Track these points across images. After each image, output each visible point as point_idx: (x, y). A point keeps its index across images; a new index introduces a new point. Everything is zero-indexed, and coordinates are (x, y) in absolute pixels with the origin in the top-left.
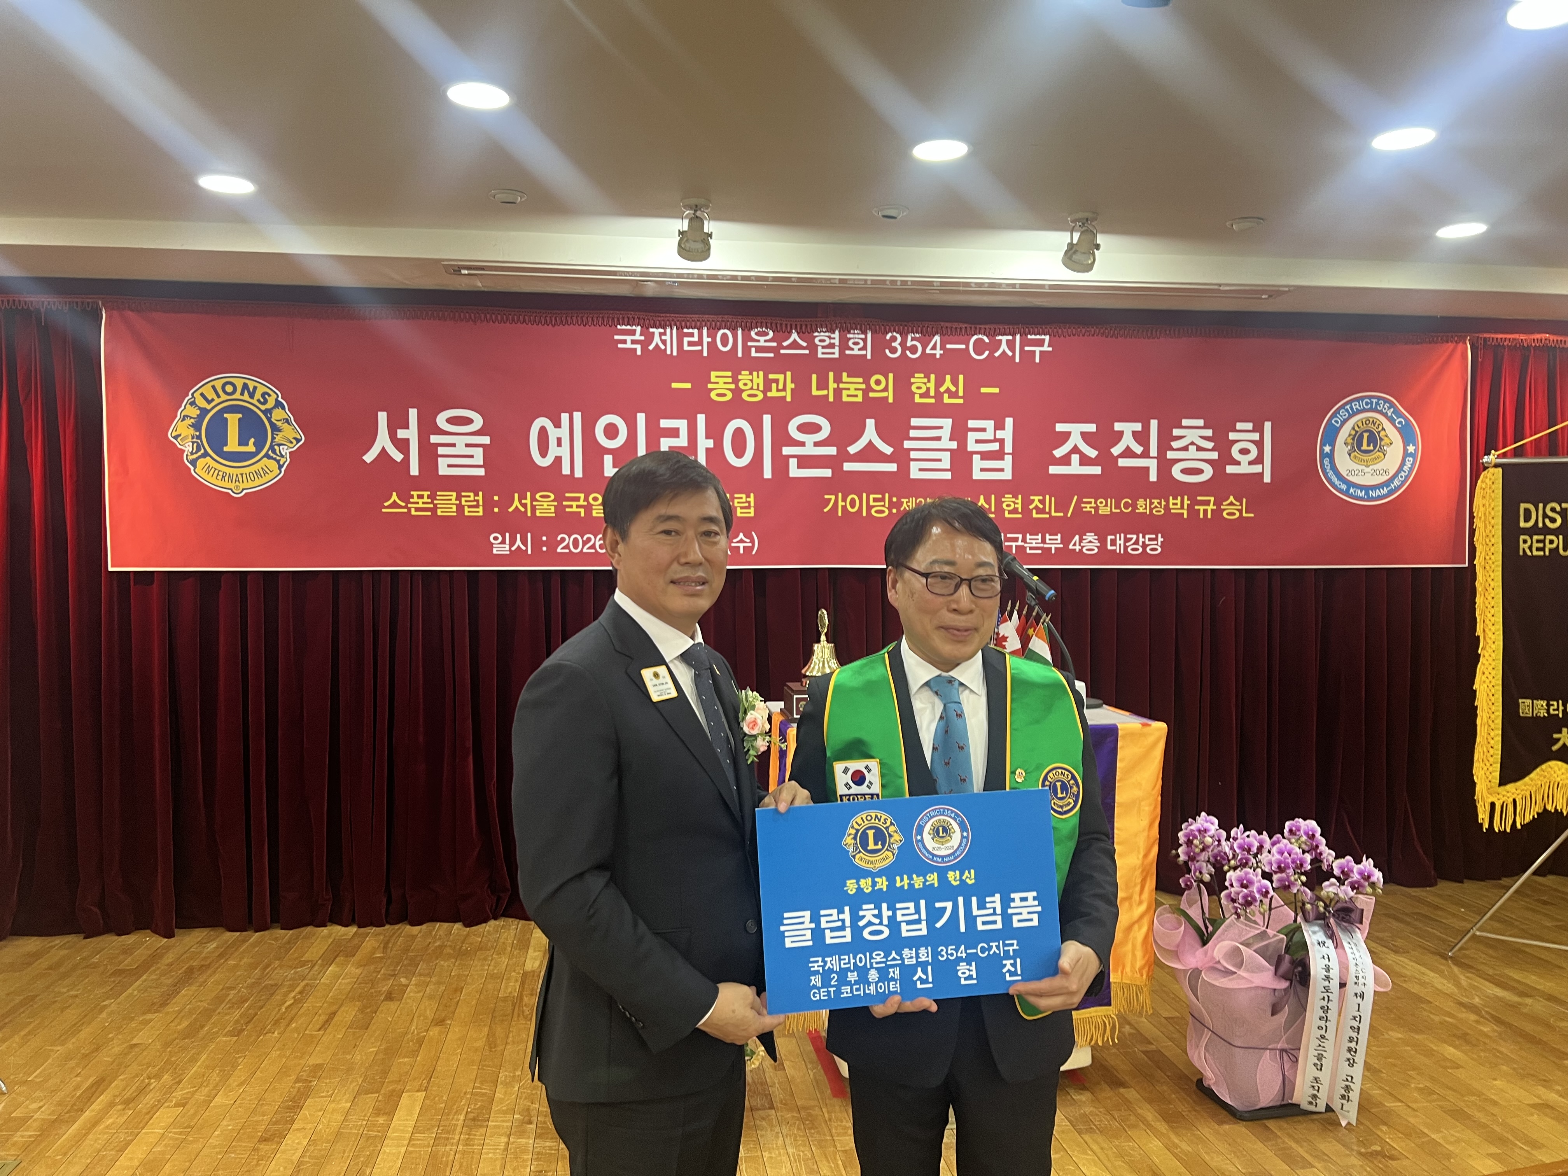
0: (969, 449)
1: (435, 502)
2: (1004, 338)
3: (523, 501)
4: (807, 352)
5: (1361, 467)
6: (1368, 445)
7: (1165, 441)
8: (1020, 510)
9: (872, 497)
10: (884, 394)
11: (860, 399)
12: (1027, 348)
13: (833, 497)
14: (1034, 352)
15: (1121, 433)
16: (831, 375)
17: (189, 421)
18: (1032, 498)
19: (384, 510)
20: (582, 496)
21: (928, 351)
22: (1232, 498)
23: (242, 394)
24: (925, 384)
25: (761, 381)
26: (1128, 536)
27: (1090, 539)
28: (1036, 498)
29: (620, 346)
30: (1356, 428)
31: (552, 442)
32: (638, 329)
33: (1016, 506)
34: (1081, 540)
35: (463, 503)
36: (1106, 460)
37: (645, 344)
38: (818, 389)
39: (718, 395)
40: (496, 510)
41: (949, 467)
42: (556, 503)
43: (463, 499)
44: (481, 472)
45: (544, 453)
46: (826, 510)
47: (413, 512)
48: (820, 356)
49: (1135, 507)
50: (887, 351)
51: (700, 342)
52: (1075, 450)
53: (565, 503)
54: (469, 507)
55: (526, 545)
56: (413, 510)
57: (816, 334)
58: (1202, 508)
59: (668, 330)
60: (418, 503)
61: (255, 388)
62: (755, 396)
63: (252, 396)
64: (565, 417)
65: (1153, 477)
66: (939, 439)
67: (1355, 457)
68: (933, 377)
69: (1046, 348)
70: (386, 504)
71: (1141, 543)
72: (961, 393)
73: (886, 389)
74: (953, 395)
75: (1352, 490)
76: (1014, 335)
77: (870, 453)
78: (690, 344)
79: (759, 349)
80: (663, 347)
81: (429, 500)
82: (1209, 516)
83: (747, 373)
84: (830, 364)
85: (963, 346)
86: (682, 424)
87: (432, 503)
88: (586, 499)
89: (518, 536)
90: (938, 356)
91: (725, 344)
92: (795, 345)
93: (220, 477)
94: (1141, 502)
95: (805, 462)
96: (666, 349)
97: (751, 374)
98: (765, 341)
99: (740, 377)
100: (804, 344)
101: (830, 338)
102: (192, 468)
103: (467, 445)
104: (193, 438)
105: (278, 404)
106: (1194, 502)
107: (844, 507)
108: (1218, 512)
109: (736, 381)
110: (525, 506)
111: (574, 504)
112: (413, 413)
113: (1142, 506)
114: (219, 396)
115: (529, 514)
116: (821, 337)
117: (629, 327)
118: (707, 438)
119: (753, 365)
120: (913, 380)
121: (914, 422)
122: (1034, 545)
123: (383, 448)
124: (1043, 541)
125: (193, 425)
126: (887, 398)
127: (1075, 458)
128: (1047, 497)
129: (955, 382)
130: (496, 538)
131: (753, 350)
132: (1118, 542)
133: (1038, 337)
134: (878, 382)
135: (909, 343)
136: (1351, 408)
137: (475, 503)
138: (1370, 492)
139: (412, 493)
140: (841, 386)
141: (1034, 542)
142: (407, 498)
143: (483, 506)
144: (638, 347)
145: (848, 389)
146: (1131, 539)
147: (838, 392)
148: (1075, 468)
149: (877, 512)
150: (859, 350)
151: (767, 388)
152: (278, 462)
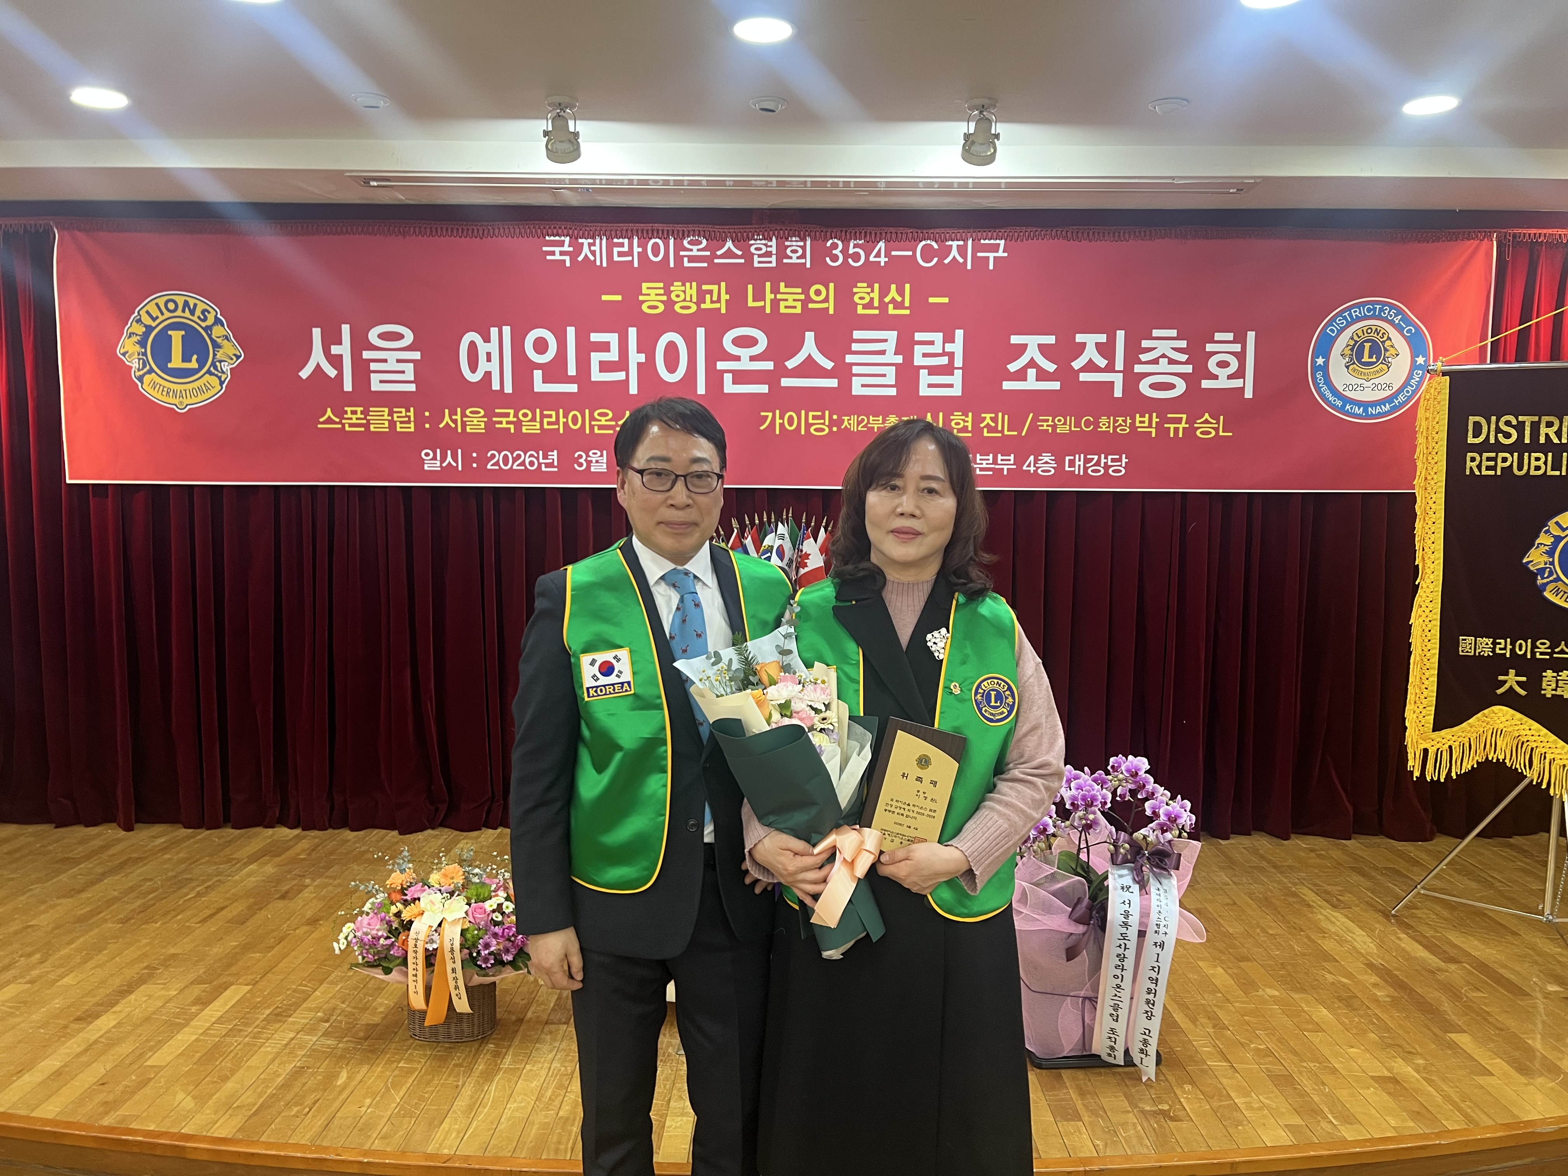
0: (915, 364)
1: (368, 418)
2: (955, 244)
3: (454, 417)
4: (742, 261)
5: (1360, 382)
6: (1370, 357)
7: (1133, 353)
8: (970, 429)
9: (811, 414)
10: (825, 305)
11: (798, 310)
12: (979, 254)
13: (770, 414)
14: (988, 258)
15: (1083, 345)
16: (768, 284)
17: (135, 339)
18: (983, 415)
19: (319, 426)
20: (512, 412)
21: (872, 259)
22: (1207, 416)
23: (183, 311)
24: (868, 293)
25: (694, 292)
26: (1089, 457)
27: (1046, 459)
28: (988, 416)
29: (549, 257)
30: (1356, 338)
31: (482, 357)
32: (567, 239)
33: (966, 424)
34: (1036, 461)
35: (395, 419)
36: (1065, 374)
37: (574, 255)
38: (754, 300)
39: (650, 307)
40: (427, 426)
41: (894, 383)
42: (486, 419)
43: (395, 415)
44: (412, 388)
45: (473, 366)
46: (762, 428)
47: (347, 428)
48: (756, 265)
49: (1097, 424)
50: (828, 259)
51: (630, 253)
52: (1032, 363)
53: (494, 419)
54: (401, 422)
55: (456, 461)
56: (347, 426)
57: (752, 242)
58: (1172, 426)
59: (598, 241)
60: (351, 419)
61: (195, 305)
62: (689, 308)
63: (192, 312)
64: (494, 331)
65: (1118, 393)
66: (883, 352)
67: (1354, 370)
68: (876, 286)
69: (1001, 254)
70: (321, 420)
71: (1102, 465)
72: (907, 304)
73: (826, 300)
74: (899, 305)
75: (1348, 407)
76: (965, 240)
77: (809, 368)
78: (620, 254)
79: (692, 259)
80: (592, 258)
81: (363, 416)
82: (1181, 435)
83: (680, 284)
84: (767, 274)
85: (910, 253)
86: (613, 338)
87: (365, 418)
88: (516, 415)
89: (449, 452)
90: (882, 264)
91: (656, 253)
92: (729, 254)
93: (164, 393)
94: (1104, 420)
95: (740, 377)
96: (595, 260)
97: (684, 285)
98: (698, 250)
99: (672, 288)
100: (740, 253)
101: (766, 245)
102: (140, 384)
103: (398, 361)
104: (139, 354)
105: (217, 321)
106: (1163, 420)
107: (782, 425)
108: (1190, 431)
109: (668, 293)
110: (455, 421)
111: (504, 420)
112: (346, 329)
113: (1105, 424)
114: (162, 314)
115: (459, 430)
116: (757, 245)
117: (557, 238)
118: (639, 351)
119: (686, 276)
120: (855, 290)
121: (857, 334)
122: (984, 466)
123: (318, 364)
124: (995, 462)
125: (139, 342)
126: (828, 308)
127: (1032, 373)
128: (1000, 414)
129: (901, 292)
130: (427, 454)
131: (686, 259)
132: (1077, 463)
133: (992, 242)
134: (818, 293)
135: (851, 251)
136: (1350, 315)
137: (407, 419)
138: (1370, 409)
139: (346, 409)
140: (779, 296)
141: (984, 462)
142: (341, 414)
143: (415, 422)
144: (567, 258)
145: (786, 300)
146: (1093, 459)
147: (775, 303)
148: (1031, 383)
149: (816, 430)
150: (798, 258)
151: (701, 299)
152: (220, 378)
